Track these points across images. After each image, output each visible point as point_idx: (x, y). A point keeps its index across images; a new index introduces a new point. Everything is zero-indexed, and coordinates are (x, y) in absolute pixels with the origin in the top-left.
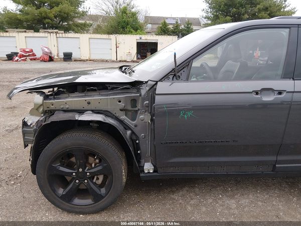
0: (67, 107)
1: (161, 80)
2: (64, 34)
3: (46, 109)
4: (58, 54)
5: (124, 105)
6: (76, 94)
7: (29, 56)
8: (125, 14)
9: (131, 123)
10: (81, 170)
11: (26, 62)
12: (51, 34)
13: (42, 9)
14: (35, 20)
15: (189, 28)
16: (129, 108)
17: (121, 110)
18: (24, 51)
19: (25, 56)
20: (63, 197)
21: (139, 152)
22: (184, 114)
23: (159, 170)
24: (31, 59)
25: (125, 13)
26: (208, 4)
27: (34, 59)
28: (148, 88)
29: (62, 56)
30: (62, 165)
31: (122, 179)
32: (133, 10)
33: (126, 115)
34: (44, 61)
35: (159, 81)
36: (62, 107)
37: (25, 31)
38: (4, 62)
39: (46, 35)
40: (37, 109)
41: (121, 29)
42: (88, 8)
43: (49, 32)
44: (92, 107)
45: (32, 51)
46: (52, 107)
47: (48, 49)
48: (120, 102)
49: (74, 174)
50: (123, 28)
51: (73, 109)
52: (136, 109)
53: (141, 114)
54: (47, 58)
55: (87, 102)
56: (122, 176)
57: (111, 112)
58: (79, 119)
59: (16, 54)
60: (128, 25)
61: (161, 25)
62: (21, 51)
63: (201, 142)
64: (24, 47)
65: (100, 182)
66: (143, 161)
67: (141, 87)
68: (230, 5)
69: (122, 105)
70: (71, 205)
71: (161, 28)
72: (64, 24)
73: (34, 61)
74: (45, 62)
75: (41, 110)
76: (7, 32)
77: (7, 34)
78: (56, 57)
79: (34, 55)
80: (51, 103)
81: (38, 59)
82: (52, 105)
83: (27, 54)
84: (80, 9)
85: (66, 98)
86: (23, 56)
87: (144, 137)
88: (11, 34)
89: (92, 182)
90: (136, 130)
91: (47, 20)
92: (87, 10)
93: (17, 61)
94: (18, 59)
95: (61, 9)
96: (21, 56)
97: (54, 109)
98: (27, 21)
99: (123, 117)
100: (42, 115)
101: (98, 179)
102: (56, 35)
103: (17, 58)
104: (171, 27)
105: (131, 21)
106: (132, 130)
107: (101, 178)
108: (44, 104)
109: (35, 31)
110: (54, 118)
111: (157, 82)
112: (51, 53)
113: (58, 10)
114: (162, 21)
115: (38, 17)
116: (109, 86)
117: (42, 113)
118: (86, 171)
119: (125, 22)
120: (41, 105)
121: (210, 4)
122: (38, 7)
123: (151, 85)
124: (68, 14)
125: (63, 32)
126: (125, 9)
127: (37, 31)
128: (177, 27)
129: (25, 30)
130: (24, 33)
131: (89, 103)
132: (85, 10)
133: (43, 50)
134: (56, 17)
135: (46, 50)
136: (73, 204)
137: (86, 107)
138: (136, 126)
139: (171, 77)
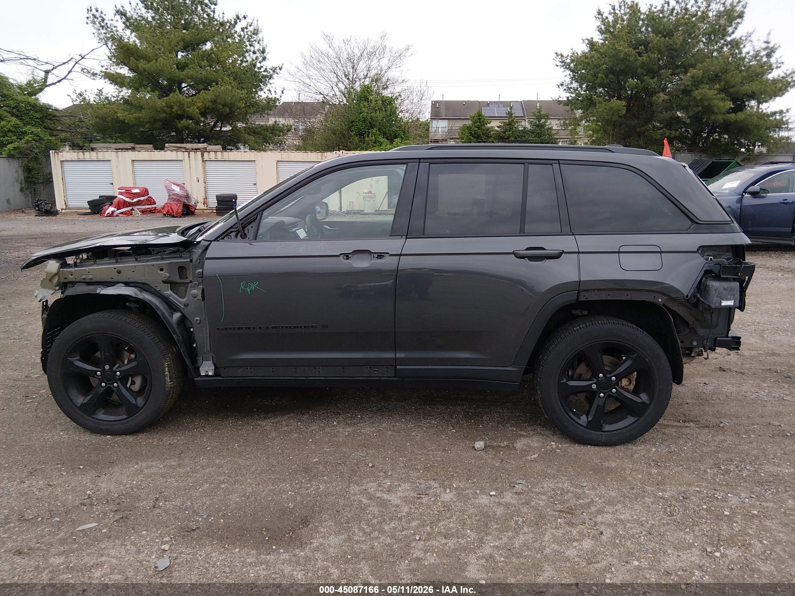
0: (91, 277)
1: (216, 240)
2: (219, 154)
3: (62, 280)
4: (206, 198)
5: (168, 274)
6: (106, 260)
7: (139, 203)
8: (366, 104)
9: (178, 301)
10: (107, 367)
11: (130, 218)
12: (192, 153)
13: (174, 97)
14: (156, 121)
15: (542, 126)
16: (177, 279)
17: (164, 282)
18: (128, 192)
19: (130, 204)
20: (83, 407)
21: (194, 345)
22: (246, 286)
23: (222, 372)
24: (143, 212)
25: (366, 99)
26: (568, 72)
27: (152, 211)
28: (200, 251)
29: (213, 203)
30: (83, 360)
31: (165, 382)
32: (386, 93)
33: (171, 290)
34: (170, 214)
35: (214, 240)
36: (84, 277)
37: (133, 149)
38: (82, 218)
39: (180, 155)
40: (51, 280)
41: (356, 138)
42: (279, 92)
43: (187, 150)
44: (123, 277)
45: (145, 192)
46: (71, 278)
47: (182, 187)
48: (162, 270)
49: (99, 373)
50: (361, 135)
51: (99, 280)
52: (187, 281)
53: (193, 287)
54: (177, 208)
55: (116, 270)
56: (165, 376)
57: (150, 284)
58: (101, 293)
59: (110, 199)
60: (372, 127)
61: (469, 123)
62: (121, 193)
63: (275, 327)
64: (129, 184)
65: (136, 387)
66: (200, 359)
67: (194, 250)
68: (622, 72)
69: (165, 274)
70: (93, 420)
71: (469, 128)
72: (224, 129)
73: (149, 216)
74: (173, 217)
75: (56, 280)
76: (93, 149)
77: (93, 155)
78: (200, 206)
79: (151, 201)
80: (70, 272)
81: (160, 212)
82: (72, 275)
83: (135, 200)
84: (263, 95)
85: (91, 265)
86: (125, 204)
87: (198, 322)
88: (101, 155)
89: (126, 388)
90: (188, 312)
91: (184, 122)
92: (278, 96)
93: (111, 215)
94: (113, 212)
95: (217, 97)
96: (121, 204)
97: (74, 280)
98: (139, 123)
99: (168, 292)
100: (57, 288)
101: (133, 383)
102: (202, 156)
103: (111, 209)
104: (495, 125)
105: (380, 118)
106: (181, 312)
107: (138, 381)
108: (61, 273)
109: (156, 148)
110: (71, 291)
111: (211, 241)
112: (187, 197)
113: (209, 97)
114: (473, 113)
115: (164, 115)
116: (153, 250)
117: (56, 286)
118: (114, 369)
119: (364, 121)
120: (55, 274)
121: (572, 71)
122: (165, 92)
123: (203, 246)
124: (231, 106)
125: (219, 147)
126: (366, 90)
127: (159, 147)
128: (510, 124)
129: (132, 145)
130: (130, 153)
131: (119, 272)
132: (273, 96)
133: (169, 190)
134: (204, 114)
135: (177, 189)
136: (97, 419)
137: (116, 278)
138: (186, 305)
139: (233, 234)
